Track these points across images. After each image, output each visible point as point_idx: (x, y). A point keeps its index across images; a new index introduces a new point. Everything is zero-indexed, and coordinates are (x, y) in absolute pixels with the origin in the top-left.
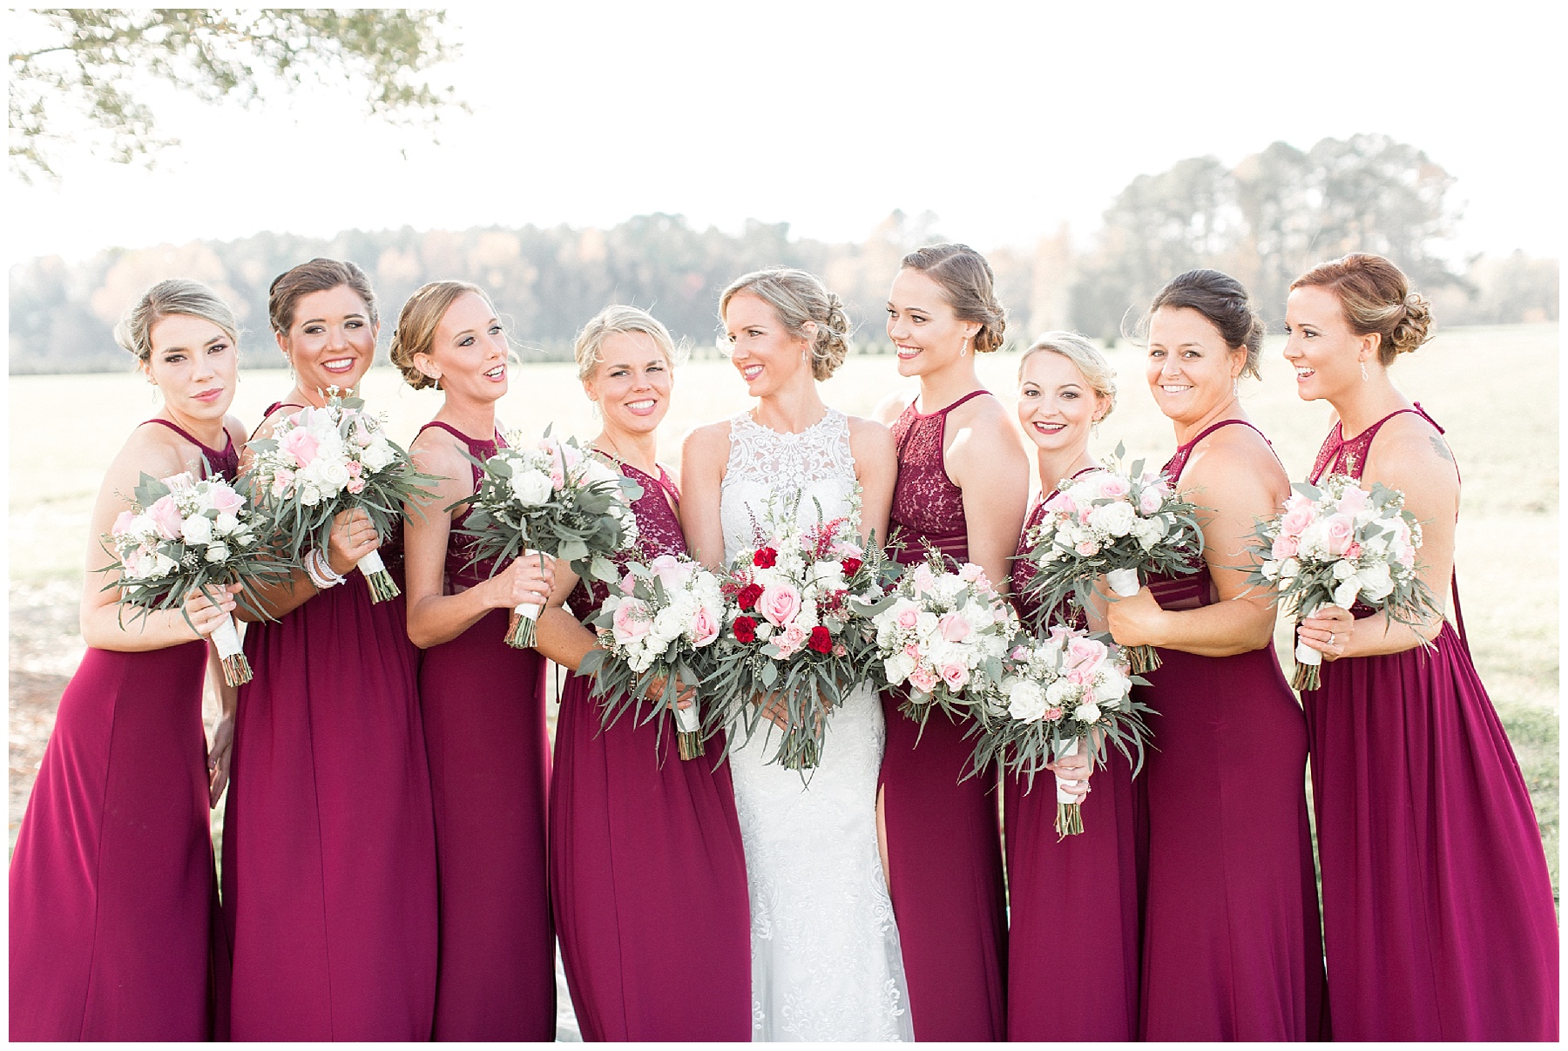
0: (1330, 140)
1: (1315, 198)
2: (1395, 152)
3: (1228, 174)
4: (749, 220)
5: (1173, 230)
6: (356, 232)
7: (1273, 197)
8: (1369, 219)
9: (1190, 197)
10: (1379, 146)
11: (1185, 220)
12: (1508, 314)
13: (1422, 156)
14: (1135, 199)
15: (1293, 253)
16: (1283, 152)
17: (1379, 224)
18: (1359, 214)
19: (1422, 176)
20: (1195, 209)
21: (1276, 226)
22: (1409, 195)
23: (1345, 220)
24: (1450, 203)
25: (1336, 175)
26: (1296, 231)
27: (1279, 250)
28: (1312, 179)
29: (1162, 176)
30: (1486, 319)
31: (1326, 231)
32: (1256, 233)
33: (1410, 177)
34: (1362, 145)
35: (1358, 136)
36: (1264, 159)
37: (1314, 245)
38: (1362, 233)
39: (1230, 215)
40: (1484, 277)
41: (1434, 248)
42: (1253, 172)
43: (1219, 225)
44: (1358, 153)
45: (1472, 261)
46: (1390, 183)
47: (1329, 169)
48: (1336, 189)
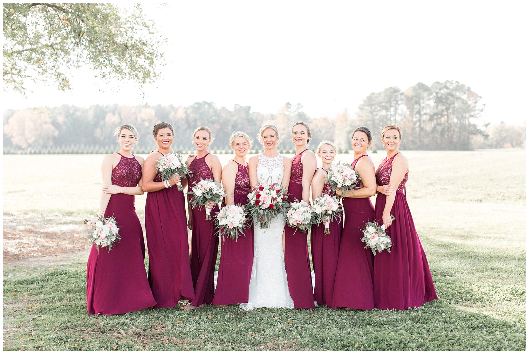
0: (438, 83)
1: (432, 103)
2: (460, 88)
3: (402, 94)
4: (235, 105)
5: (384, 113)
6: (98, 106)
7: (417, 102)
8: (450, 111)
9: (389, 101)
10: (454, 85)
11: (387, 110)
12: (498, 145)
13: (469, 89)
14: (370, 101)
15: (424, 121)
16: (422, 86)
17: (453, 113)
18: (447, 109)
19: (468, 97)
20: (391, 106)
21: (419, 112)
22: (464, 103)
23: (443, 111)
24: (479, 106)
25: (439, 95)
26: (425, 114)
27: (420, 121)
28: (431, 97)
29: (379, 94)
30: (491, 146)
31: (435, 114)
32: (412, 115)
33: (465, 97)
34: (448, 85)
35: (447, 82)
36: (414, 89)
37: (431, 119)
38: (447, 115)
39: (403, 108)
40: (490, 131)
41: (473, 121)
42: (411, 94)
43: (399, 111)
44: (447, 88)
45: (486, 125)
46: (458, 98)
47: (437, 93)
48: (439, 100)
